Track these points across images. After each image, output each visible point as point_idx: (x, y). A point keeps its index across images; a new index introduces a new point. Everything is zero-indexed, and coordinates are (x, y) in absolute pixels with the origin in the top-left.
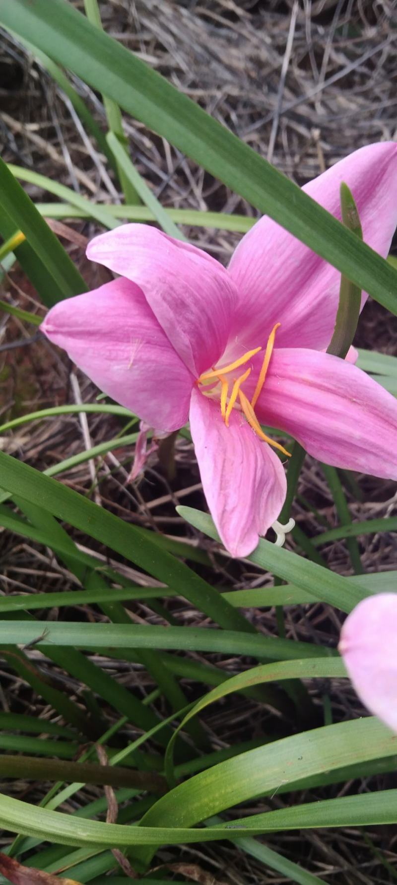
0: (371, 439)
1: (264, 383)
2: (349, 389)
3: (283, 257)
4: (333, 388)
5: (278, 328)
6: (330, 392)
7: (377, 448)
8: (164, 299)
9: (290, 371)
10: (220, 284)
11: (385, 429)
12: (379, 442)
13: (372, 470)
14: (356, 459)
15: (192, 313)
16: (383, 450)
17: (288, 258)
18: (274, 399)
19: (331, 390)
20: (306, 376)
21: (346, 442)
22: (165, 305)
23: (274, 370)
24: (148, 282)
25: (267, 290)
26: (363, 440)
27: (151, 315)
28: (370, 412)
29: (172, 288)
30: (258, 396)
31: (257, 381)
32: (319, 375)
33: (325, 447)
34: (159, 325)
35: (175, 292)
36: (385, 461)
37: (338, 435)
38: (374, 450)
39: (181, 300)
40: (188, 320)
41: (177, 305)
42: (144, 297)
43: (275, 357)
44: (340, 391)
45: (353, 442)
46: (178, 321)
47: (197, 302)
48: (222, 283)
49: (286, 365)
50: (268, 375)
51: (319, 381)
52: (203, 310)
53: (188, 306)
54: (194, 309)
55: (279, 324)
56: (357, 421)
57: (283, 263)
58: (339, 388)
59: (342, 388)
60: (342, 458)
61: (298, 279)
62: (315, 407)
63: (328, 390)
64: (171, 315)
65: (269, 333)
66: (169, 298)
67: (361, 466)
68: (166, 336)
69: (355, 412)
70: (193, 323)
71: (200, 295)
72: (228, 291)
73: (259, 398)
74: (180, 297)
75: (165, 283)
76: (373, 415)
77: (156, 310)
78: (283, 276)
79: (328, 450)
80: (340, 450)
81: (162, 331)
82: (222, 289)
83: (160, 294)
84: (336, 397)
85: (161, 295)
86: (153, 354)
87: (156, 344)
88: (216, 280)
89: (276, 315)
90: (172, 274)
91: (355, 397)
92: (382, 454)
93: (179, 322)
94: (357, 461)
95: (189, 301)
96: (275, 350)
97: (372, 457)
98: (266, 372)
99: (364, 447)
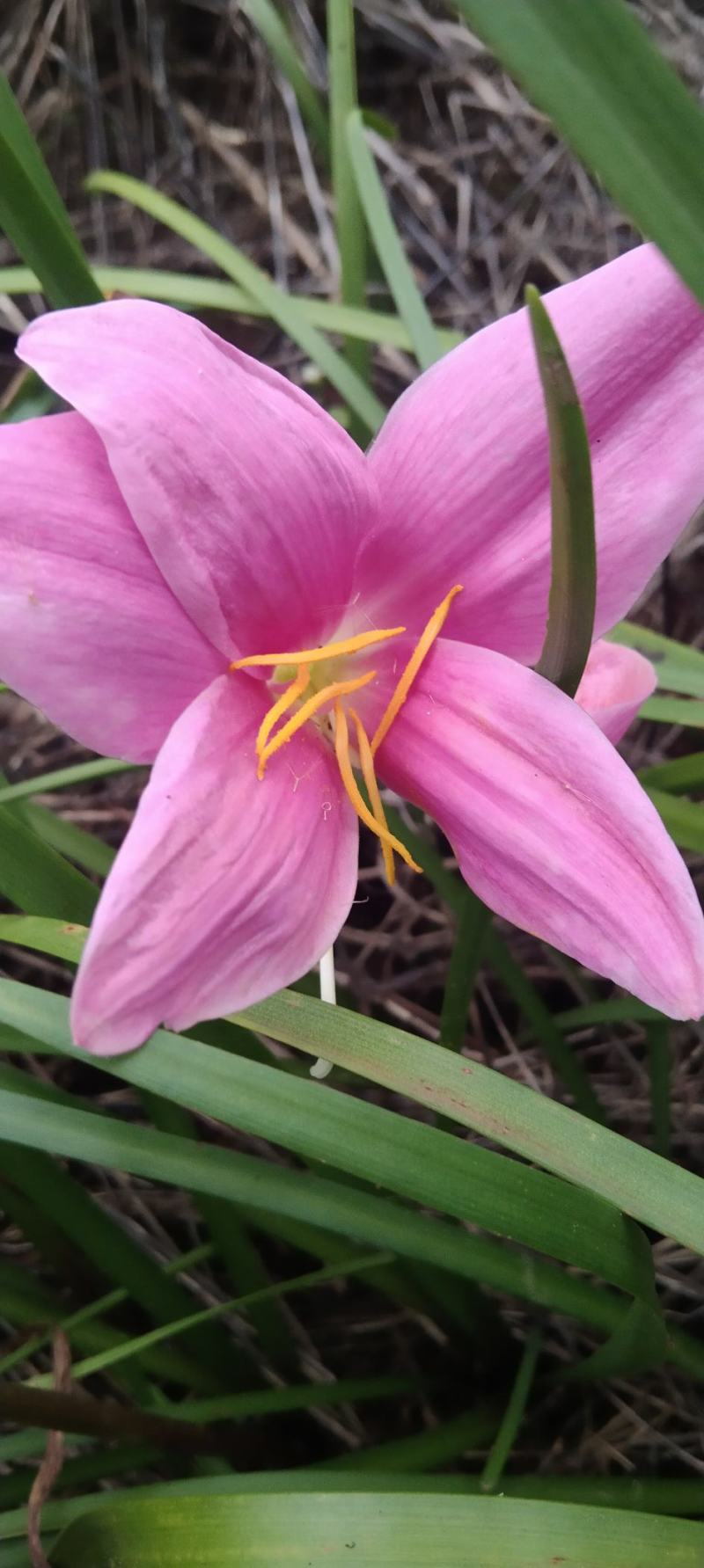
0: (582, 880)
1: (403, 706)
2: (561, 762)
3: (482, 441)
4: (531, 751)
5: (458, 594)
6: (524, 757)
7: (593, 904)
8: (154, 470)
9: (457, 693)
10: (321, 470)
11: (618, 867)
12: (597, 891)
13: (574, 948)
14: (549, 916)
15: (228, 515)
16: (603, 912)
17: (494, 442)
18: (415, 745)
19: (527, 753)
20: (482, 710)
21: (531, 873)
22: (152, 483)
23: (427, 684)
24: (121, 426)
25: (441, 505)
26: (564, 878)
27: (116, 500)
28: (597, 823)
29: (179, 451)
30: (387, 728)
31: (390, 697)
32: (508, 714)
33: (492, 873)
34: (135, 529)
35: (187, 461)
36: (606, 936)
37: (519, 857)
38: (583, 906)
39: (201, 481)
40: (213, 528)
41: (188, 490)
42: (105, 456)
43: (437, 655)
44: (542, 759)
45: (545, 878)
46: (185, 525)
47: (244, 495)
48: (328, 468)
49: (452, 677)
50: (414, 690)
51: (505, 728)
52: (258, 516)
53: (220, 499)
54: (233, 507)
55: (459, 587)
56: (562, 836)
57: (479, 454)
58: (542, 753)
59: (548, 756)
60: (522, 906)
61: (509, 496)
62: (483, 783)
63: (521, 752)
64: (166, 507)
65: (438, 604)
66: (168, 471)
67: (553, 933)
68: (148, 554)
69: (566, 814)
70: (226, 540)
71: (256, 480)
72: (341, 489)
73: (389, 734)
74: (200, 474)
75: (164, 435)
76: (600, 830)
77: (128, 491)
78: (476, 482)
79: (497, 882)
80: (521, 888)
81: (141, 542)
82: (326, 480)
83: (143, 458)
84: (531, 770)
85: (148, 459)
86: (98, 587)
87: (115, 568)
88: (316, 461)
89: (457, 564)
90: (192, 421)
91: (572, 782)
92: (600, 919)
93: (189, 530)
94: (548, 921)
95: (224, 488)
96: (441, 640)
97: (579, 919)
98: (410, 682)
99: (568, 895)
